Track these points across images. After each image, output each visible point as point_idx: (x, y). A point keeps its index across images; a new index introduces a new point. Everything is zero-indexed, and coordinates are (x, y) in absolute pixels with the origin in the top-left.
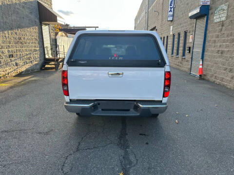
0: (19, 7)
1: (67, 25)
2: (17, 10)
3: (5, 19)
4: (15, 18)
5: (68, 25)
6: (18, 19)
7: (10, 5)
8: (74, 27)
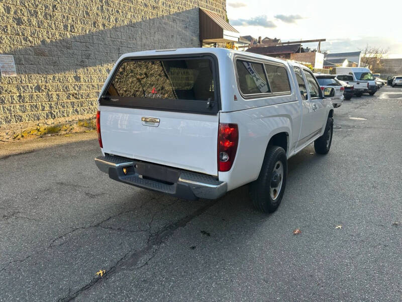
0: (167, 21)
1: (276, 40)
2: (164, 25)
3: (144, 41)
4: (160, 37)
5: (278, 40)
6: (164, 39)
7: (154, 19)
8: (289, 43)
